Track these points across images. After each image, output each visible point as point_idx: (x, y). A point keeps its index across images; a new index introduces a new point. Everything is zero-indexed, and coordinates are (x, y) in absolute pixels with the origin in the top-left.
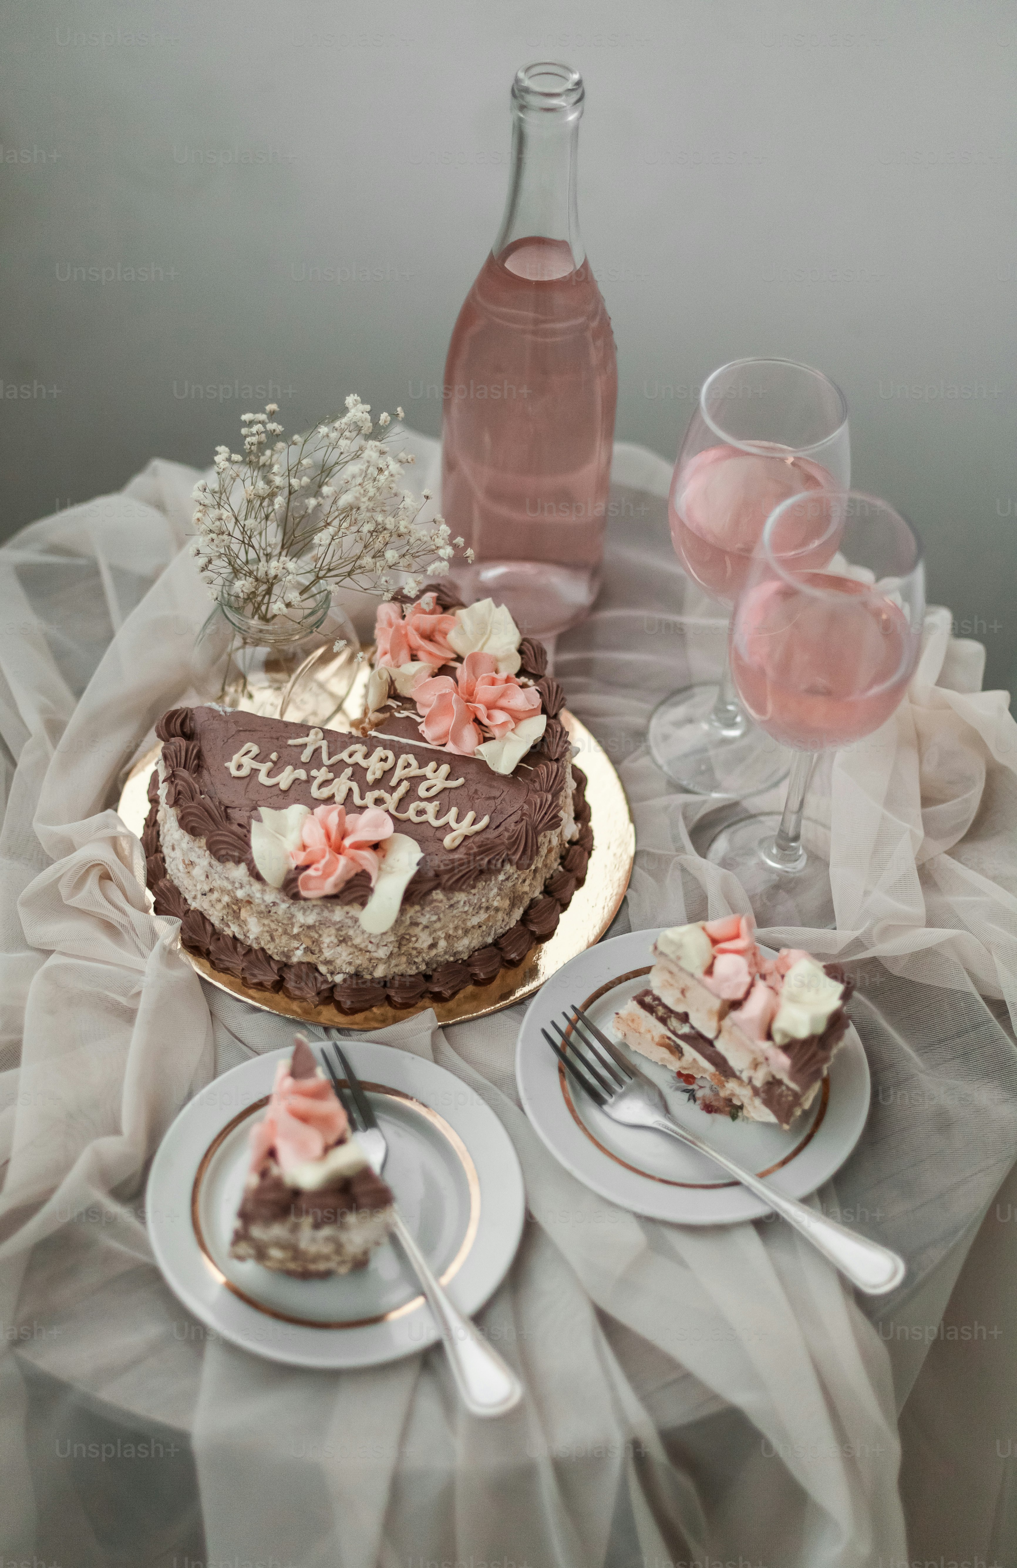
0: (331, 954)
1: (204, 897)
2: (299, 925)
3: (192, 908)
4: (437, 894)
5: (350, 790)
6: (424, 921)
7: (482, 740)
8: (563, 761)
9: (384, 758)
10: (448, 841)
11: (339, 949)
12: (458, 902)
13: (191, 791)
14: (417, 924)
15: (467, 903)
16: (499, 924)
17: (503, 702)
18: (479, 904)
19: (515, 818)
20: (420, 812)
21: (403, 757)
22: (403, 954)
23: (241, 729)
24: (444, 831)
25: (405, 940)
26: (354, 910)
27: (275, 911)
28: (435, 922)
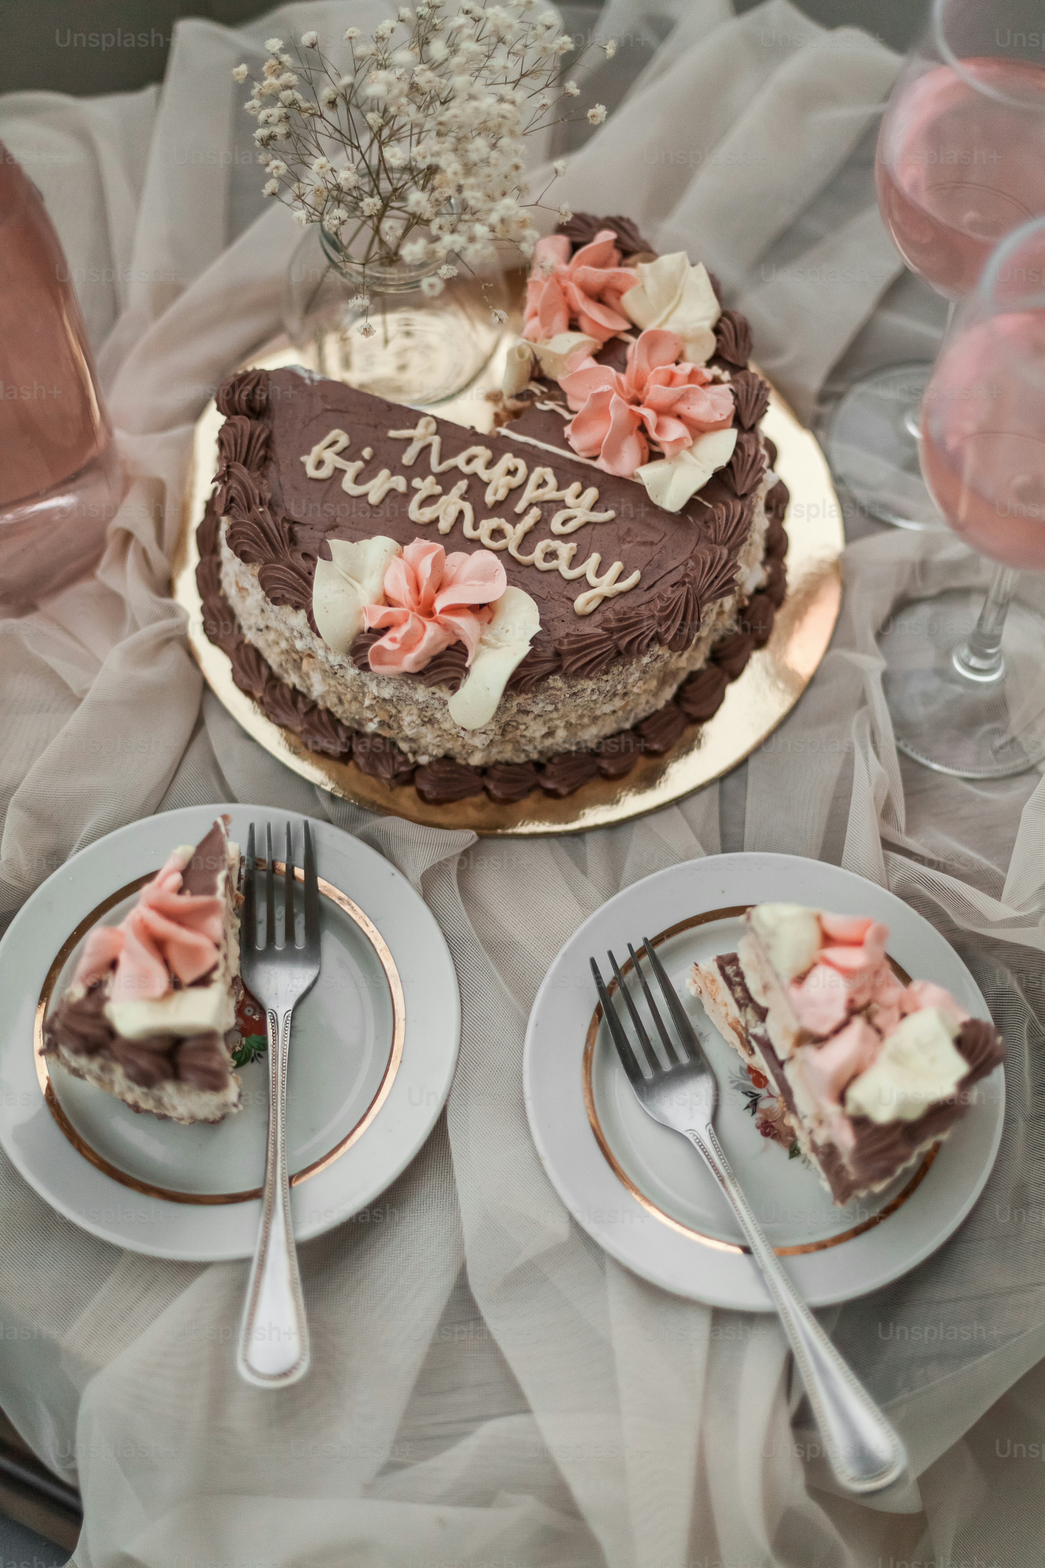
0: (413, 733)
1: (260, 633)
2: (371, 696)
3: (246, 641)
4: (554, 680)
5: (461, 513)
6: (536, 710)
7: (646, 457)
8: (752, 498)
9: (512, 469)
10: (583, 602)
11: (423, 730)
12: (584, 690)
13: (247, 498)
14: (527, 713)
15: (596, 690)
16: (641, 707)
17: (682, 408)
18: (613, 691)
19: (675, 577)
20: (551, 555)
21: (539, 471)
22: (508, 741)
23: (329, 407)
24: (578, 585)
25: (510, 727)
26: (443, 693)
27: (342, 674)
28: (551, 712)
